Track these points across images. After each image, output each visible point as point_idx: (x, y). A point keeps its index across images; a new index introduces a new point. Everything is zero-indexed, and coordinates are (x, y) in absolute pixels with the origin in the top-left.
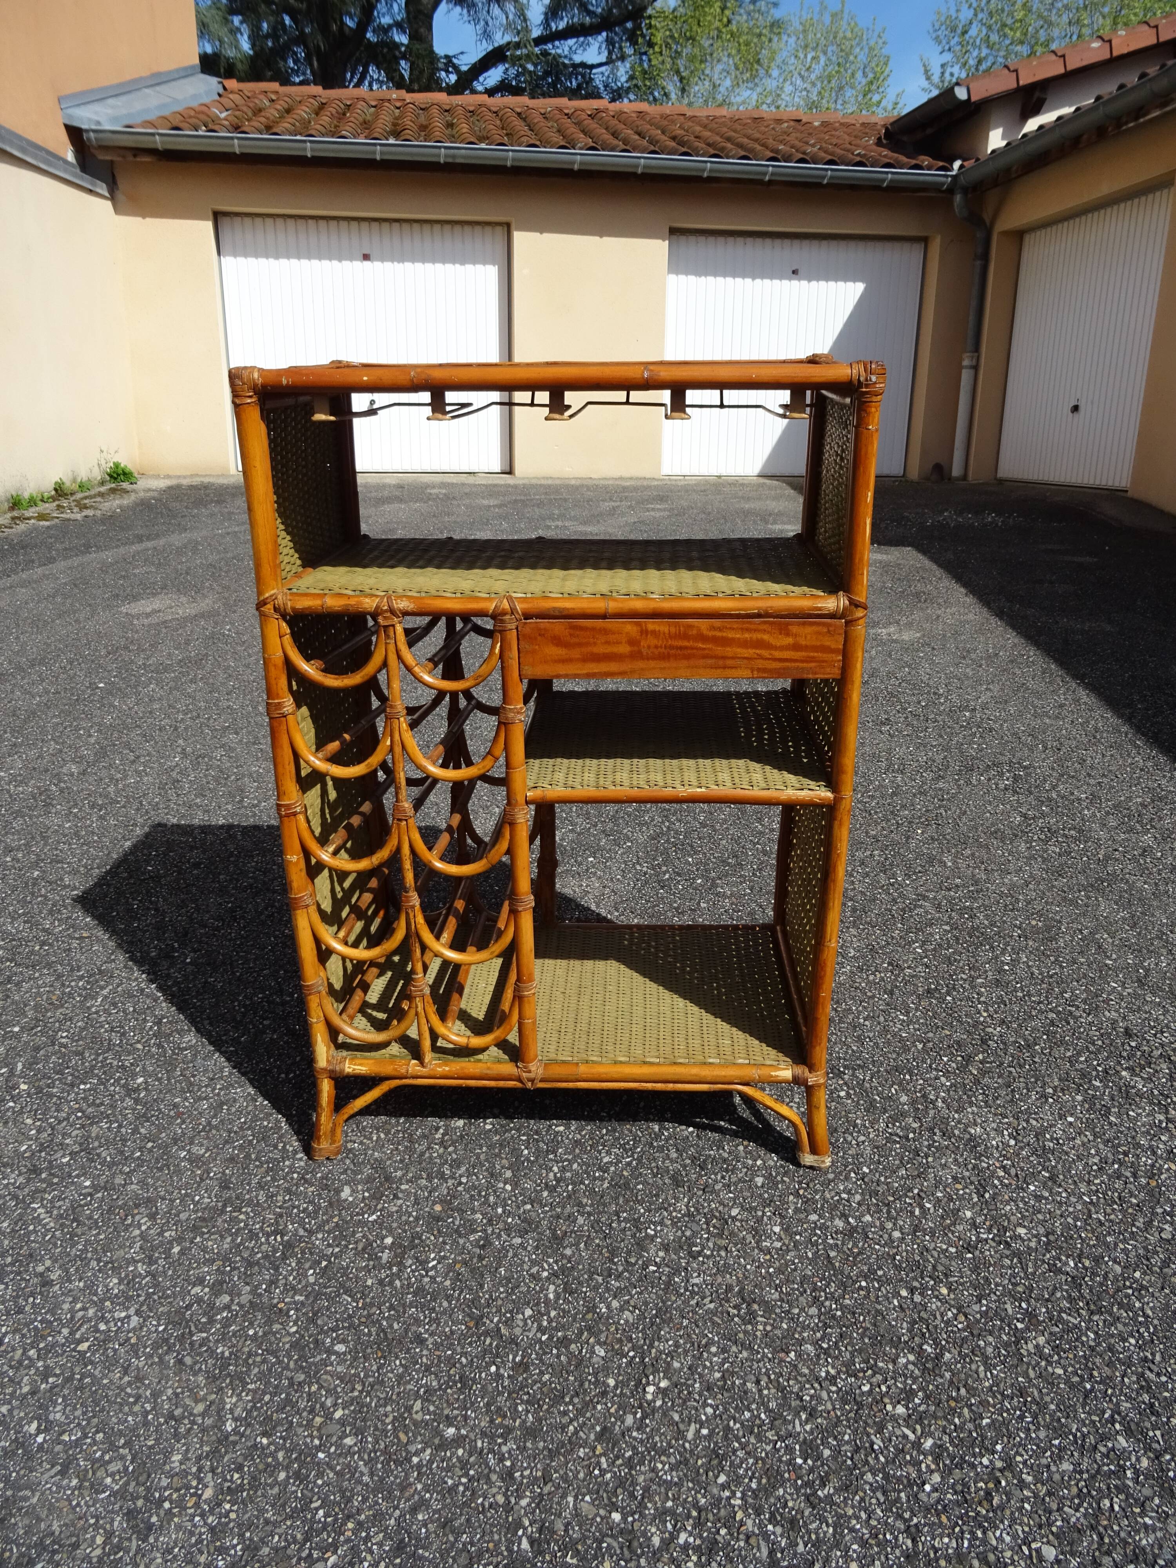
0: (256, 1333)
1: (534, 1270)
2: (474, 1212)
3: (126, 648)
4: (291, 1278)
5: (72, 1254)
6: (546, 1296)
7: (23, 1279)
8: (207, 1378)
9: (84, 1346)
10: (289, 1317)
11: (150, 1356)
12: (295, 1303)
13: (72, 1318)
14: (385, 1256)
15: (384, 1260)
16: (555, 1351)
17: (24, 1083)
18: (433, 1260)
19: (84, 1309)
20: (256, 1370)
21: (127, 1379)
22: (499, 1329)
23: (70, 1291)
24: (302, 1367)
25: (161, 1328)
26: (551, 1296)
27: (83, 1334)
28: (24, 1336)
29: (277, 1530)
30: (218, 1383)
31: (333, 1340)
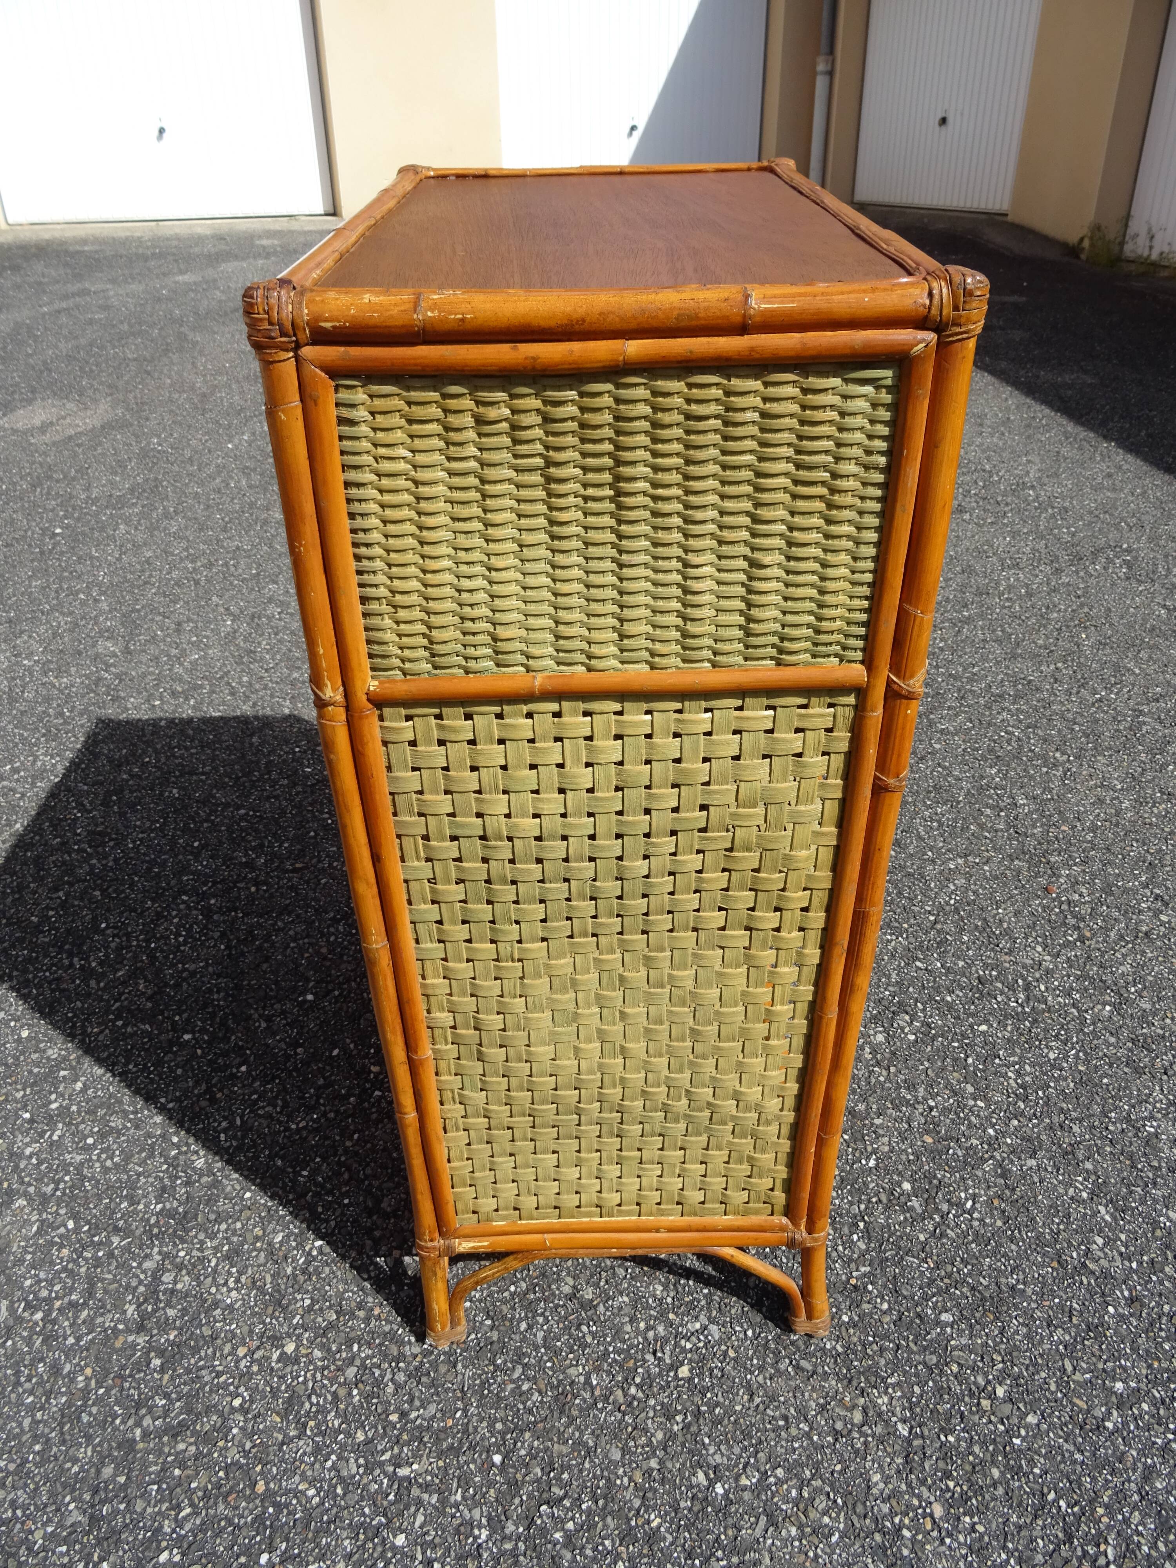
0: (851, 1319)
1: (1071, 1191)
2: (968, 1138)
3: (50, 478)
4: (840, 1248)
5: (588, 1263)
6: (1102, 1218)
7: (557, 1306)
8: (839, 1380)
9: (684, 1371)
10: (870, 1292)
11: (761, 1369)
12: (865, 1275)
13: (645, 1339)
14: (915, 1203)
15: (919, 1210)
16: (1154, 1278)
17: (374, 1064)
18: (967, 1199)
19: (648, 1328)
20: (882, 1362)
21: (757, 1400)
22: (1084, 1265)
23: (620, 1309)
24: (925, 1349)
25: (750, 1333)
26: (1107, 1218)
27: (671, 1356)
28: (609, 1373)
29: (1035, 1533)
30: (855, 1383)
31: (934, 1308)
